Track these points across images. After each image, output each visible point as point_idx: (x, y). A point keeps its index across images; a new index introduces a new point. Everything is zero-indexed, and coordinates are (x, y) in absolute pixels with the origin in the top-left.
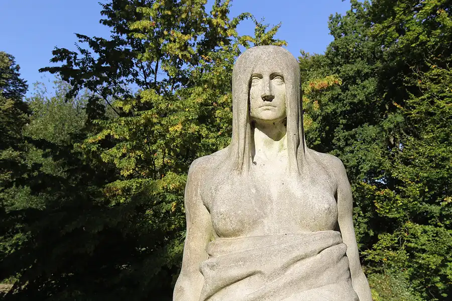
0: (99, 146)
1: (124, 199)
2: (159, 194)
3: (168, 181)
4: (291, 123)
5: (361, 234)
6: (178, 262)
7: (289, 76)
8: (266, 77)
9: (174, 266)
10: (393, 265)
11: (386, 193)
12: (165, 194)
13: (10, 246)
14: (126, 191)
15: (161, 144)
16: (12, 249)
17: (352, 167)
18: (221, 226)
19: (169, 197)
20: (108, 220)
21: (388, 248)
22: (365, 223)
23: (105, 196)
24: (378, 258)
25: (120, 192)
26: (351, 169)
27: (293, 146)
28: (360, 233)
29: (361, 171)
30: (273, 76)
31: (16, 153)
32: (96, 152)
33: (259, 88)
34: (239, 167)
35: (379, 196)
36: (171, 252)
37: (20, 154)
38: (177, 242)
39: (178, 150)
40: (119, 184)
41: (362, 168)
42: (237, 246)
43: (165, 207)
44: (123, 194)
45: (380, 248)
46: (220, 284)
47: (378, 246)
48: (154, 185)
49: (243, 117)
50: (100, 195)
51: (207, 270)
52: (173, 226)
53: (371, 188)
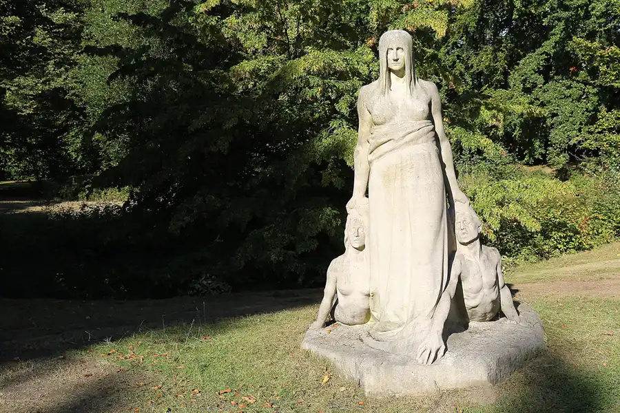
0: (218, 18)
1: (253, 83)
2: (301, 77)
3: (310, 61)
4: (407, 71)
5: (590, 112)
6: (328, 155)
7: (406, 49)
8: (395, 50)
9: (323, 161)
10: (614, 153)
11: (612, 52)
12: (308, 77)
13: (75, 151)
14: (255, 73)
15: (295, 10)
16: (78, 156)
17: (579, 6)
18: (376, 120)
19: (314, 80)
20: (241, 111)
21: (610, 130)
22: (595, 94)
23: (229, 81)
24: (595, 145)
25: (248, 75)
26: (578, 10)
27: (408, 81)
28: (587, 110)
29: (592, 13)
30: (398, 49)
31: (71, 16)
32: (215, 26)
33: (392, 55)
34: (383, 93)
35: (601, 56)
36: (318, 146)
37: (77, 16)
38: (324, 133)
39: (317, 17)
40: (246, 66)
41: (593, 9)
42: (384, 128)
43: (309, 93)
44: (251, 76)
45: (600, 130)
46: (377, 145)
47: (596, 128)
48: (293, 66)
49: (385, 69)
50: (225, 80)
51: (371, 141)
52: (317, 115)
53: (589, 45)
